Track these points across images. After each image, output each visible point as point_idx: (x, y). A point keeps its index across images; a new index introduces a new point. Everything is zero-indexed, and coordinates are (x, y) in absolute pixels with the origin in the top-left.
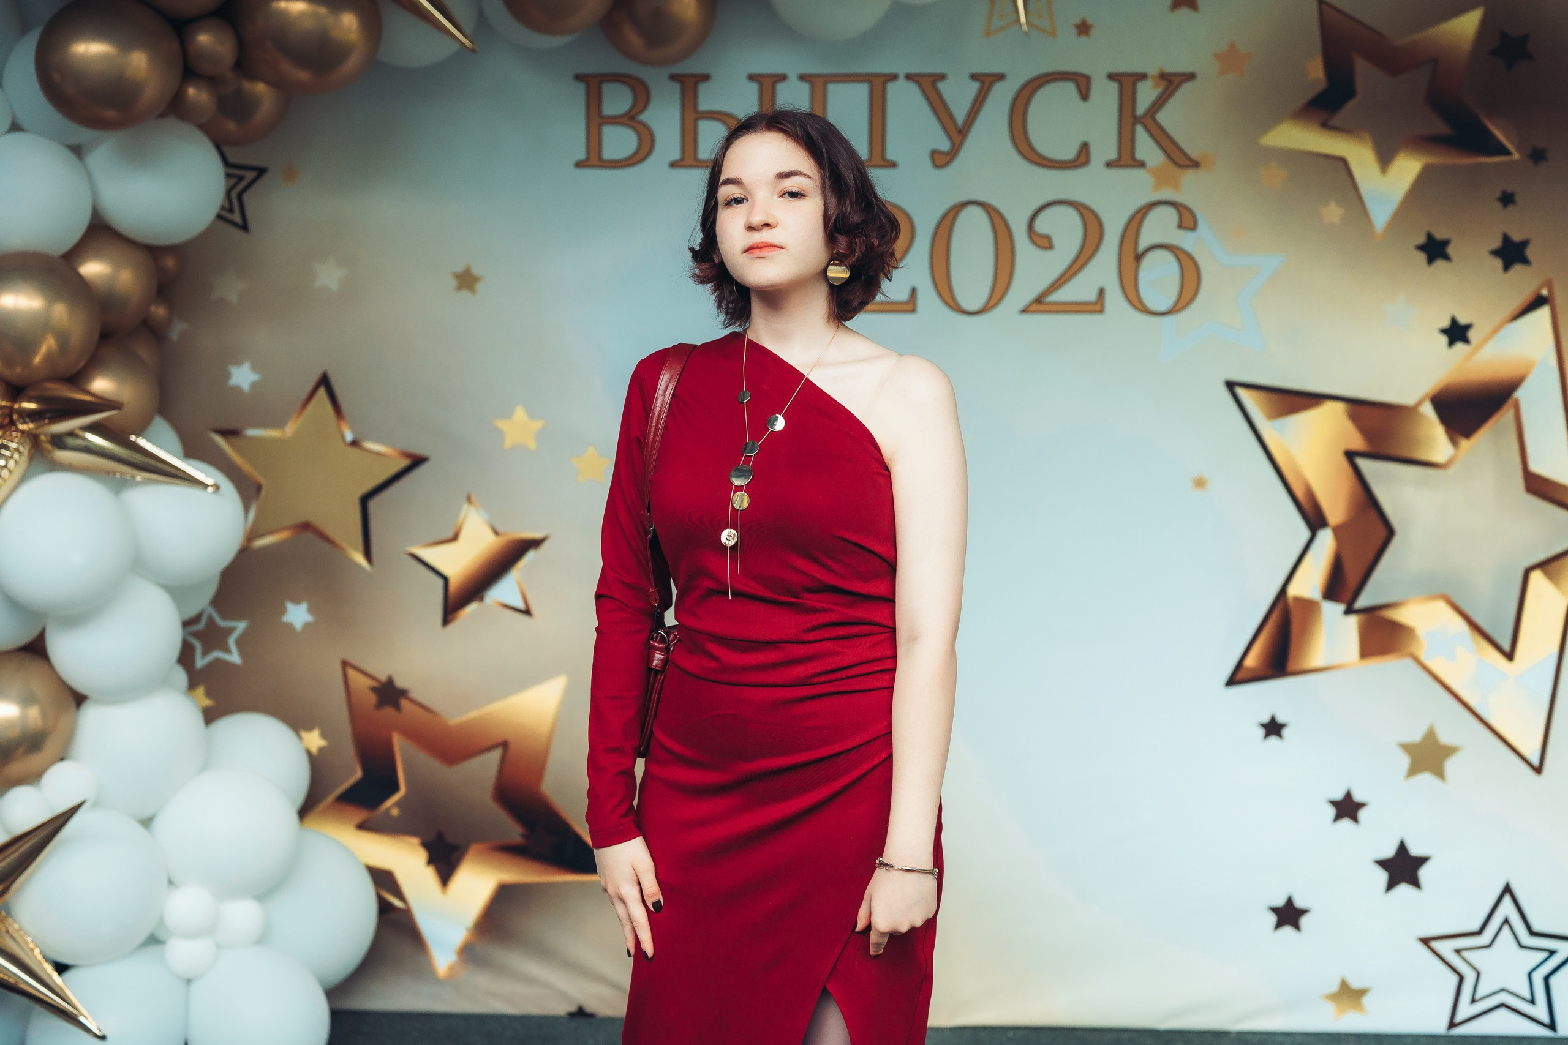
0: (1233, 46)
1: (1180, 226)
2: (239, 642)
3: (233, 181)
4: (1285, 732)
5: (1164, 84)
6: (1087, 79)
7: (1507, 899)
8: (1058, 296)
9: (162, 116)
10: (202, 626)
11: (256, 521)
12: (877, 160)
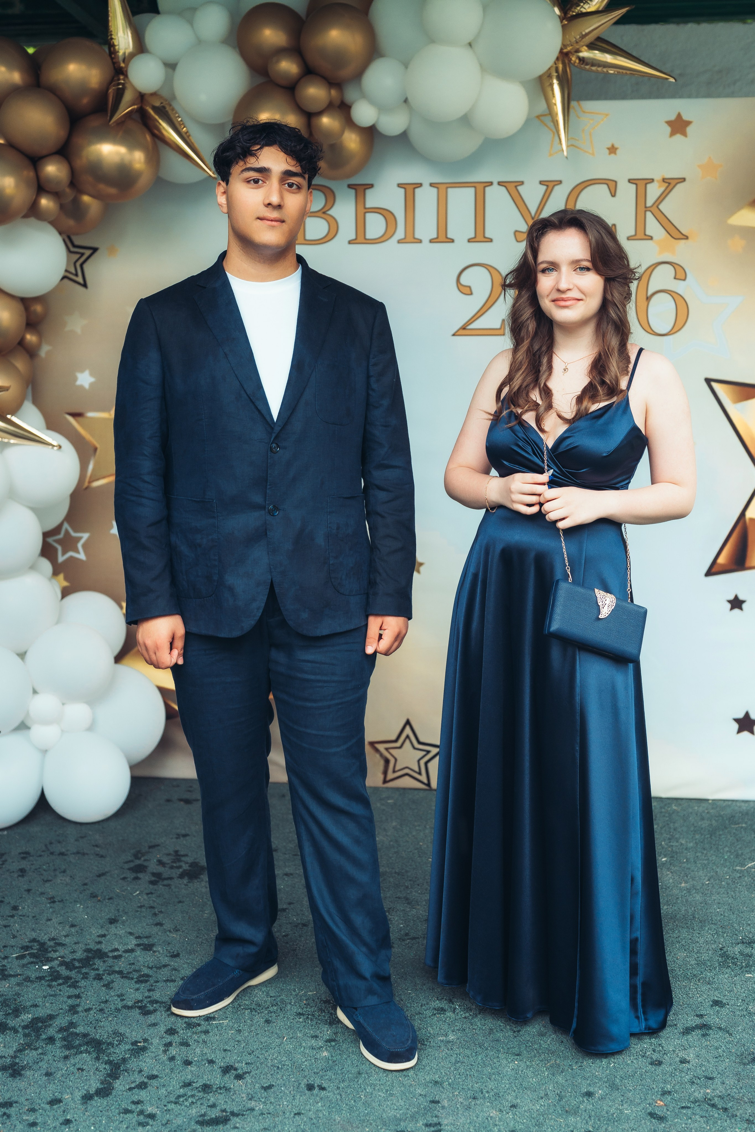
0: (710, 158)
1: (675, 278)
2: (84, 546)
3: (78, 256)
4: (744, 606)
5: (667, 184)
9: (26, 216)
10: (61, 536)
11: (94, 470)
12: (480, 237)
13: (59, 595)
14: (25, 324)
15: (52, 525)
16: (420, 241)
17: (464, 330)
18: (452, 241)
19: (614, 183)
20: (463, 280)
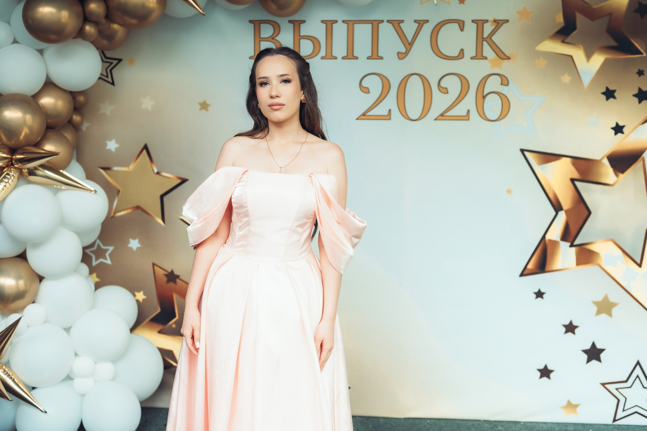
0: (525, 7)
1: (501, 84)
2: (110, 255)
3: (108, 64)
4: (544, 296)
5: (496, 24)
6: (464, 22)
7: (638, 367)
8: (451, 113)
9: (75, 37)
10: (95, 248)
11: (117, 205)
12: (375, 56)
13: (93, 288)
14: (73, 109)
15: (88, 242)
16: (336, 58)
17: (364, 116)
18: (357, 58)
19: (462, 22)
20: (364, 84)
